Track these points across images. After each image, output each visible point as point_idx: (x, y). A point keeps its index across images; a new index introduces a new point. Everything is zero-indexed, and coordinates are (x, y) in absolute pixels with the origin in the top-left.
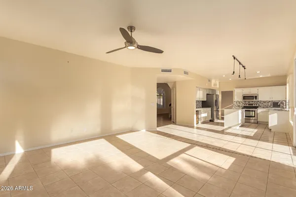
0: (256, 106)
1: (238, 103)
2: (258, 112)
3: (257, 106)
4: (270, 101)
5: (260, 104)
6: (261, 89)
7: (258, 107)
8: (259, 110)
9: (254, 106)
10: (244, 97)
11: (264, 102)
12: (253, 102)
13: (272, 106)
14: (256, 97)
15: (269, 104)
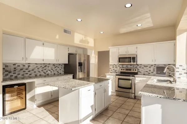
0: (134, 71)
1: (115, 67)
2: (136, 81)
3: (136, 71)
4: (152, 65)
5: (140, 70)
6: (140, 46)
7: (136, 74)
8: (137, 79)
9: (132, 71)
10: (120, 58)
11: (146, 66)
12: (132, 66)
13: (155, 73)
14: (134, 59)
15: (152, 69)
